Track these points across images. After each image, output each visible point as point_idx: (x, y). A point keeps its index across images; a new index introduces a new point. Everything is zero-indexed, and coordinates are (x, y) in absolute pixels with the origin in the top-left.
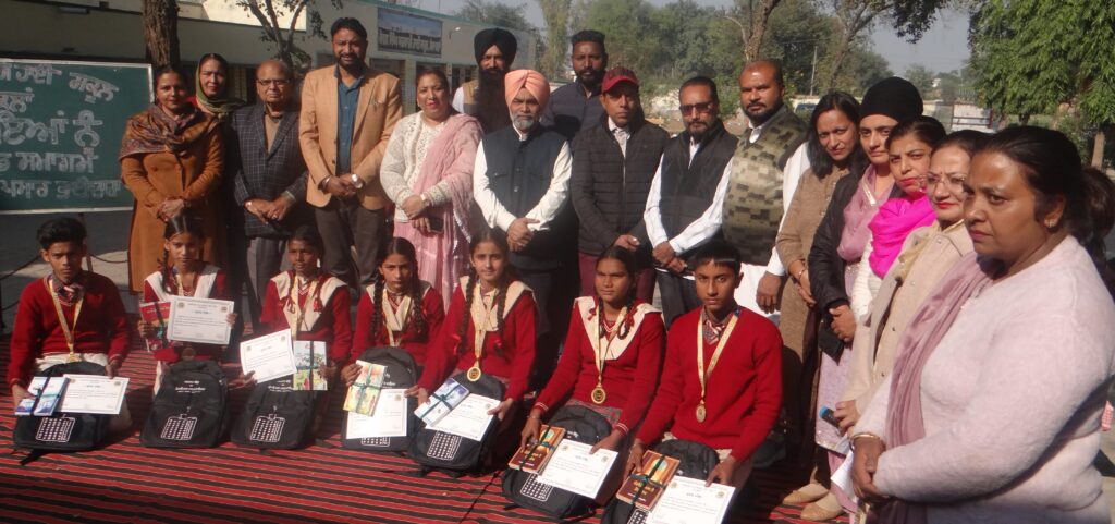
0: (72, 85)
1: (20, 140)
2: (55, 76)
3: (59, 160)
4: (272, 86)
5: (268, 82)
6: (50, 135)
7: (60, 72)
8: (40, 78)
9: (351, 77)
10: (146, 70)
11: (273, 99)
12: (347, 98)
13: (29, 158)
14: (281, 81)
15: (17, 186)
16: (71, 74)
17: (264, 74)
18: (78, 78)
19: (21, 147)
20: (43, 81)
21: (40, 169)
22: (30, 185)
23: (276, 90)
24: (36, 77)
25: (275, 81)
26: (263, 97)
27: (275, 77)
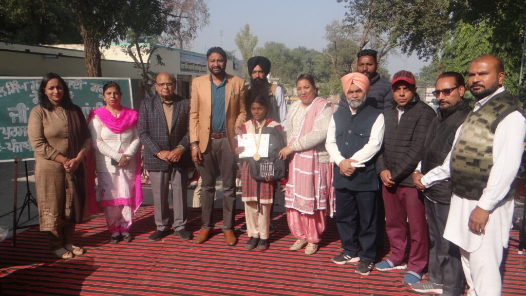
0: (92, 90)
2: (83, 85)
4: (165, 87)
5: (163, 84)
7: (86, 83)
8: (76, 86)
9: (218, 81)
10: (128, 81)
11: (165, 94)
12: (217, 93)
14: (170, 84)
16: (91, 84)
17: (160, 79)
18: (95, 86)
20: (77, 88)
23: (167, 89)
24: (74, 86)
25: (167, 84)
26: (160, 93)
27: (167, 81)
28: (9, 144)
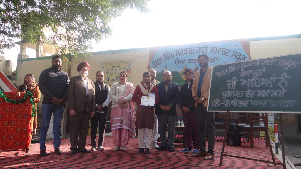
0: (280, 64)
1: (258, 86)
3: (271, 92)
6: (269, 83)
13: (261, 92)
15: (256, 102)
16: (280, 60)
18: (283, 61)
19: (259, 88)
20: (270, 64)
21: (264, 96)
22: (260, 102)
24: (267, 63)
28: (224, 101)
